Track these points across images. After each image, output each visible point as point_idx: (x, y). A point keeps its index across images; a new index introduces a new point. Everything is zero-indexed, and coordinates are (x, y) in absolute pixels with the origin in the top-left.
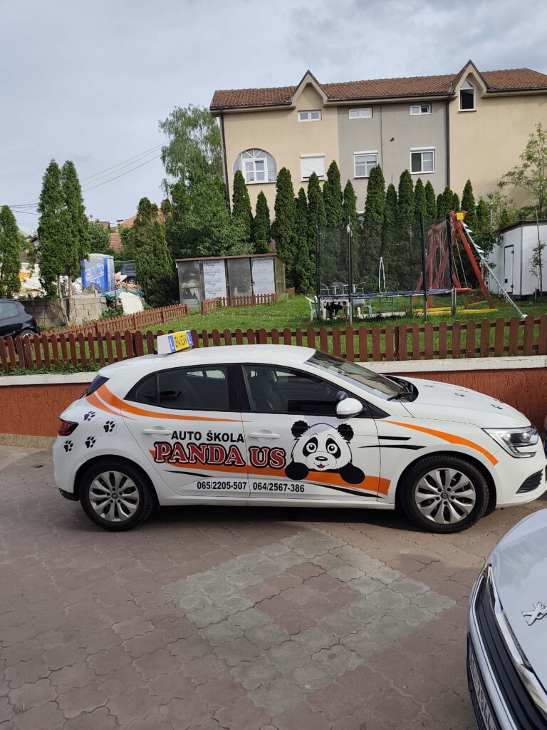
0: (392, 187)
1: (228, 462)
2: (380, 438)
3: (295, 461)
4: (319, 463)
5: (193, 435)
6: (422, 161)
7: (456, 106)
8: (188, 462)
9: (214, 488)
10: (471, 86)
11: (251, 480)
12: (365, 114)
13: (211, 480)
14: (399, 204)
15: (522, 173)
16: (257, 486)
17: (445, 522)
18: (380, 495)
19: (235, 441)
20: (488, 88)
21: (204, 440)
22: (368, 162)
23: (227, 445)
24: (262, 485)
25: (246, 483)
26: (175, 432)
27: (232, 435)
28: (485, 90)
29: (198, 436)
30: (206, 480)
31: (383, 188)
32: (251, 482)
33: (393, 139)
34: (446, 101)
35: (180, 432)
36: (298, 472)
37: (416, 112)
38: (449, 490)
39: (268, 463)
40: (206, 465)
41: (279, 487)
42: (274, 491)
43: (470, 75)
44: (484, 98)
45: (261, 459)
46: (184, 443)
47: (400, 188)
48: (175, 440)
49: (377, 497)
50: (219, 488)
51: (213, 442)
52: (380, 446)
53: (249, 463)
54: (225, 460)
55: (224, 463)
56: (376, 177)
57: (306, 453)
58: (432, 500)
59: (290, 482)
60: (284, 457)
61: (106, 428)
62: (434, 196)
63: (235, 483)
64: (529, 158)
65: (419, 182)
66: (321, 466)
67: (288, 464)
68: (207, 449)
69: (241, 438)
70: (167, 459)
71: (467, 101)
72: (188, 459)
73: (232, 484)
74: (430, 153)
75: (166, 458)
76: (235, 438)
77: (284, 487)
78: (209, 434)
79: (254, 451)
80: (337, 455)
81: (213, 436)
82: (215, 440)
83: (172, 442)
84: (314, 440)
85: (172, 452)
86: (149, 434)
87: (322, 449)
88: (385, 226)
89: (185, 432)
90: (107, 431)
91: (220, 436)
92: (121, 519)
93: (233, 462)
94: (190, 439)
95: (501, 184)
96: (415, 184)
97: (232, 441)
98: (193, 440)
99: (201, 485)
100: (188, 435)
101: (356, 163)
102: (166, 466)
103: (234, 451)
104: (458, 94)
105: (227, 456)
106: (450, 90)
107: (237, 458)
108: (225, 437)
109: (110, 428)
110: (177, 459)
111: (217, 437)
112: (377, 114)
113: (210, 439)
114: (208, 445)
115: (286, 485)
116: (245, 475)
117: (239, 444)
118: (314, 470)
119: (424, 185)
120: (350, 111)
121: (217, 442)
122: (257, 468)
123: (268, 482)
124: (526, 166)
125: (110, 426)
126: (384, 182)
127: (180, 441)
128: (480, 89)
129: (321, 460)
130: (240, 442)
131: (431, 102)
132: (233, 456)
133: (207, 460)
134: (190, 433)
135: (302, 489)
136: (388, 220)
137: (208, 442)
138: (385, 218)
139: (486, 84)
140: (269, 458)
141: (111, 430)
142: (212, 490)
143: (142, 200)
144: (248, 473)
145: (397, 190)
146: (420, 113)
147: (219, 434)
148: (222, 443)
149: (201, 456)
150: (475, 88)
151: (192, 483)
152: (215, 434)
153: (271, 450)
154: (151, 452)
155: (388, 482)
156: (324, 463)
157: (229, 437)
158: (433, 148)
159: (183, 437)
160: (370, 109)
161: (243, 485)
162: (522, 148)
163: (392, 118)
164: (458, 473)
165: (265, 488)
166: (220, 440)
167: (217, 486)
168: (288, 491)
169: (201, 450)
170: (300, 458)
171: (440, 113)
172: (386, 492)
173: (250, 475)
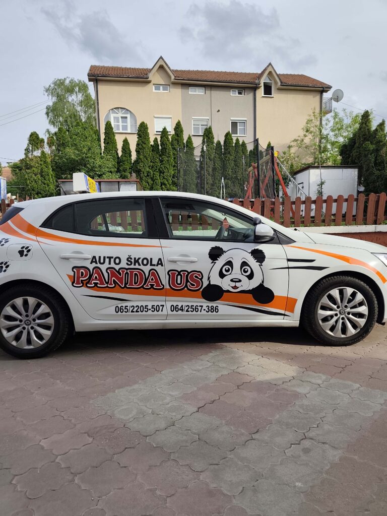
0: (219, 143)
1: (147, 286)
2: (289, 260)
3: (211, 283)
4: (233, 284)
5: (112, 260)
6: (238, 128)
7: (261, 92)
8: (107, 287)
9: (132, 311)
10: (270, 80)
11: (170, 302)
12: (199, 92)
13: (129, 304)
14: (224, 154)
15: (303, 140)
16: (174, 308)
17: (343, 336)
18: (287, 313)
19: (154, 265)
20: (281, 83)
21: (124, 264)
22: (202, 125)
23: (146, 269)
24: (179, 307)
25: (163, 306)
26: (94, 257)
27: (151, 259)
28: (279, 84)
29: (117, 261)
30: (124, 304)
31: (213, 143)
32: (169, 304)
33: (219, 111)
34: (255, 88)
35: (100, 257)
36: (213, 293)
37: (234, 94)
38: (346, 307)
39: (186, 286)
40: (126, 289)
41: (195, 309)
42: (190, 313)
43: (270, 73)
44: (279, 89)
45: (179, 282)
46: (104, 268)
47: (224, 143)
48: (94, 265)
49: (284, 315)
50: (137, 311)
51: (132, 266)
52: (288, 268)
53: (168, 287)
54: (145, 284)
55: (142, 287)
56: (208, 134)
57: (222, 275)
58: (332, 317)
59: (205, 304)
60: (201, 279)
61: (21, 253)
62: (247, 151)
63: (153, 306)
64: (307, 131)
65: (237, 140)
66: (235, 287)
67: (204, 285)
68: (127, 273)
69: (160, 262)
70: (85, 284)
71: (268, 90)
72: (107, 283)
73: (150, 307)
74: (244, 123)
75: (85, 282)
76: (155, 262)
77: (200, 308)
78: (129, 259)
79: (172, 274)
80: (250, 277)
81: (133, 261)
82: (135, 265)
83: (91, 267)
84: (230, 263)
85: (91, 276)
86: (67, 259)
87: (236, 272)
88: (214, 169)
89: (104, 257)
90: (22, 256)
91: (140, 261)
92: (33, 346)
93: (152, 286)
94: (110, 264)
95: (290, 147)
96: (234, 141)
97: (151, 265)
98: (113, 265)
99: (119, 310)
100: (107, 260)
101: (194, 125)
102: (85, 290)
103: (153, 274)
104: (262, 85)
105: (146, 280)
106: (257, 81)
107: (156, 282)
108: (145, 262)
109: (25, 253)
110: (96, 284)
111: (136, 261)
112: (208, 92)
113: (129, 263)
114: (127, 269)
115: (202, 306)
116: (163, 298)
117: (159, 268)
118: (228, 291)
119: (241, 143)
120: (190, 88)
121: (137, 266)
122: (175, 290)
123: (184, 304)
124: (305, 136)
125: (25, 251)
126: (214, 138)
127: (99, 265)
128: (276, 83)
129: (236, 282)
130: (160, 266)
131: (244, 88)
132: (152, 279)
133: (126, 284)
134: (110, 258)
135: (216, 309)
136: (216, 164)
137: (127, 267)
138: (214, 163)
139: (280, 79)
140: (187, 281)
141: (26, 255)
142: (130, 313)
143: (32, 133)
144: (166, 296)
145: (222, 143)
146: (237, 94)
147: (139, 258)
148: (142, 267)
149: (121, 280)
150: (273, 82)
151: (110, 307)
152: (135, 258)
153: (189, 273)
154: (69, 276)
155: (295, 301)
156: (238, 284)
157: (149, 262)
158: (246, 119)
159: (102, 261)
160: (204, 88)
161: (161, 308)
162: (303, 124)
163: (217, 94)
164: (354, 291)
165: (182, 310)
166: (139, 265)
167: (135, 310)
168: (203, 312)
169: (120, 274)
170: (216, 280)
171: (251, 95)
172: (292, 311)
173: (168, 298)
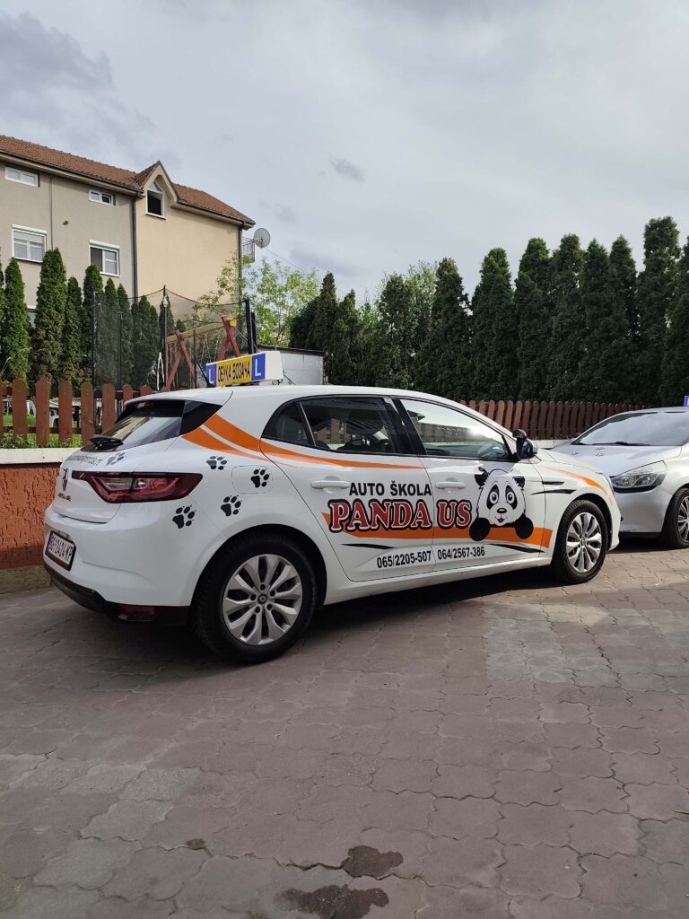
0: (74, 281)
1: (414, 524)
2: (544, 483)
3: (480, 516)
4: (499, 516)
5: (374, 488)
6: (104, 259)
7: (142, 206)
8: (370, 529)
9: (397, 564)
10: (158, 189)
11: (435, 546)
12: (28, 181)
13: (392, 553)
14: (85, 304)
15: (217, 298)
16: (442, 555)
17: (585, 570)
18: (543, 549)
19: (421, 494)
20: (178, 198)
21: (388, 495)
22: (31, 243)
23: (413, 500)
24: (446, 552)
25: (429, 552)
26: (353, 485)
27: (418, 485)
28: (175, 199)
29: (380, 489)
30: (387, 554)
31: (64, 280)
32: (435, 550)
33: (66, 223)
34: (133, 198)
35: (359, 484)
36: (481, 529)
37: (95, 199)
38: (586, 535)
39: (455, 522)
40: (391, 531)
41: (462, 553)
42: (458, 559)
43: (159, 178)
44: (173, 208)
45: (448, 517)
46: (365, 499)
47: (85, 284)
48: (354, 497)
49: (540, 551)
50: (403, 563)
51: (398, 497)
52: (545, 492)
53: (436, 524)
54: (411, 522)
55: (409, 525)
56: (52, 264)
57: (490, 505)
58: (576, 549)
59: (471, 544)
60: (470, 511)
61: (256, 480)
62: (128, 302)
63: (419, 553)
64: (223, 285)
65: (110, 282)
66: (501, 520)
67: (473, 520)
68: (392, 507)
69: (428, 491)
70: (344, 526)
71: (155, 206)
72: (370, 523)
73: (416, 556)
74: (115, 253)
75: (344, 524)
76: (422, 490)
77: (466, 551)
78: (393, 486)
79: (443, 505)
80: (514, 505)
81: (397, 488)
82: (400, 495)
83: (351, 499)
84: (495, 488)
85: (351, 513)
86: (320, 488)
88: (66, 330)
89: (365, 484)
90: (257, 485)
91: (406, 488)
92: (273, 637)
93: (419, 523)
94: (372, 494)
95: (196, 307)
96: (105, 284)
97: (419, 494)
98: (375, 496)
99: (382, 562)
100: (368, 488)
101: (15, 239)
102: (346, 537)
103: (421, 508)
104: (145, 194)
105: (413, 516)
106: (137, 187)
107: (424, 518)
108: (412, 491)
109: (262, 480)
110: (357, 525)
111: (402, 489)
112: (45, 185)
113: (394, 492)
114: (392, 501)
115: (468, 549)
116: (429, 541)
117: (426, 498)
118: (495, 526)
119: (116, 287)
120: (6, 168)
121: (403, 497)
122: (445, 530)
123: (452, 547)
124: (221, 293)
125: (261, 477)
126: (65, 272)
127: (360, 497)
128: (169, 197)
129: (502, 512)
130: (428, 495)
131: (115, 193)
132: (420, 515)
133: (391, 523)
134: (371, 485)
135: (480, 552)
136: (71, 321)
137: (392, 498)
138: (66, 318)
139: (176, 193)
140: (457, 515)
141: (264, 484)
142: (395, 567)
144: (433, 537)
145: (81, 285)
146: (101, 201)
147: (405, 485)
148: (408, 497)
149: (384, 517)
150: (163, 193)
151: (369, 559)
152: (400, 485)
153: (458, 504)
154: (325, 515)
155: (551, 531)
156: (504, 516)
157: (415, 489)
158: (117, 247)
159: (363, 491)
160: (36, 176)
161: (428, 555)
162: (218, 274)
163: (65, 195)
164: (591, 517)
165: (450, 556)
166: (406, 494)
167: (400, 562)
168: (471, 557)
169: (384, 508)
171: (126, 208)
172: (547, 545)
173: (436, 540)
